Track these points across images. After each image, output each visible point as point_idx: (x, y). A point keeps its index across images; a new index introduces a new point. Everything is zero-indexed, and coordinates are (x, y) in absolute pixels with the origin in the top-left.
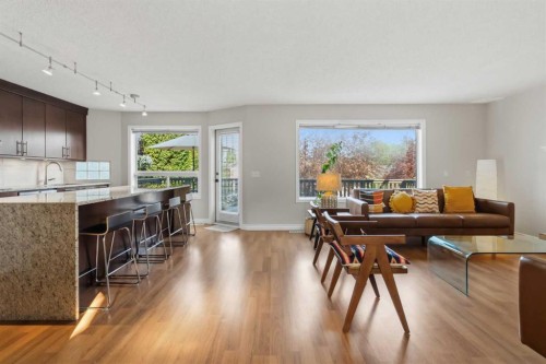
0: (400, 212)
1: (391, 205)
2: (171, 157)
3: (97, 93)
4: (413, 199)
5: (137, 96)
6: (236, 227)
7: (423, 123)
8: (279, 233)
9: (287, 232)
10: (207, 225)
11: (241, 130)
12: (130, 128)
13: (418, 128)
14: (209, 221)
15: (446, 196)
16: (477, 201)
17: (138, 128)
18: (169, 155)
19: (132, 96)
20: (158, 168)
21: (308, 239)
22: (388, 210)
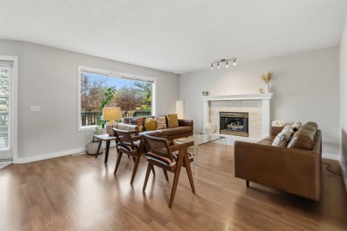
0: (150, 130)
1: (146, 126)
4: (156, 122)
7: (155, 80)
8: (63, 158)
9: (71, 156)
11: (16, 64)
13: (152, 82)
15: (169, 119)
16: (179, 120)
21: (94, 158)
22: (144, 130)
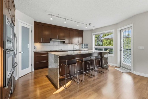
2: (111, 42)
3: (78, 25)
5: (91, 24)
6: (130, 71)
10: (116, 67)
11: (132, 27)
12: (93, 34)
14: (118, 65)
17: (95, 34)
18: (110, 41)
19: (89, 24)
20: (107, 45)
